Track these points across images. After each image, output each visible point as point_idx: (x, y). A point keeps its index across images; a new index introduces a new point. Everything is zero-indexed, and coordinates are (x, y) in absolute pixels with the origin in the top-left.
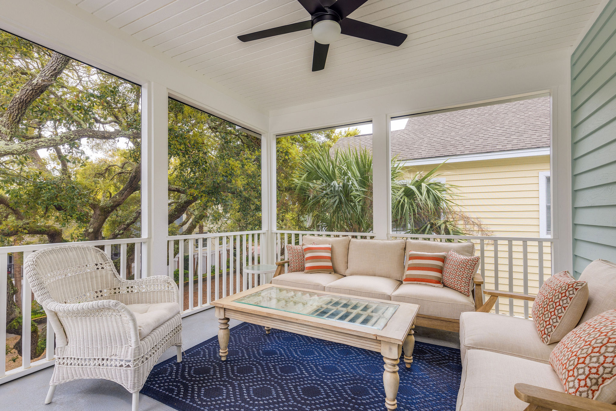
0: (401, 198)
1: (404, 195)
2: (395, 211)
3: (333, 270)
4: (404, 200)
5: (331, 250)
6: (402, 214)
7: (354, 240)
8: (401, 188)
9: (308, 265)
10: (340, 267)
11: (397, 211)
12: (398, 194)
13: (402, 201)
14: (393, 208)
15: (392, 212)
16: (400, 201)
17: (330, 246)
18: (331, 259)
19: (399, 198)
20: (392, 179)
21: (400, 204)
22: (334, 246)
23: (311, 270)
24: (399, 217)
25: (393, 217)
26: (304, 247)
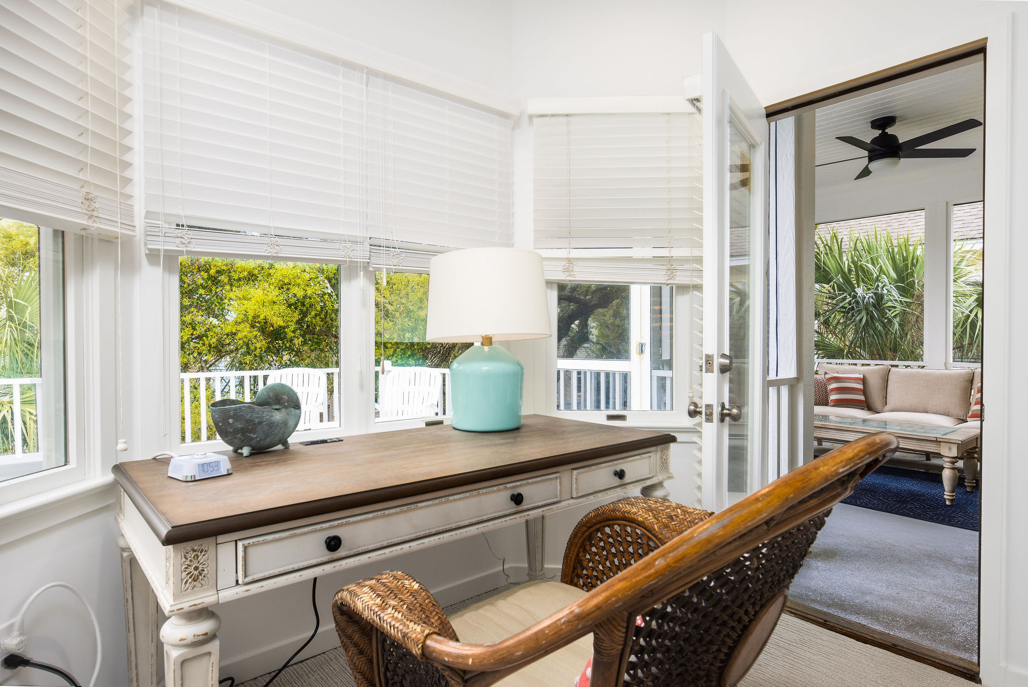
0: (971, 312)
1: (977, 305)
2: (959, 330)
3: (867, 406)
4: (976, 315)
5: (864, 381)
6: (971, 337)
7: (893, 369)
8: (971, 296)
9: (833, 397)
10: (877, 401)
11: (964, 332)
12: (964, 305)
13: (972, 316)
14: (956, 327)
15: (954, 334)
16: (968, 316)
17: (861, 376)
18: (864, 392)
19: (967, 312)
20: (954, 281)
21: (969, 321)
22: (867, 376)
23: (840, 403)
24: (966, 342)
25: (955, 342)
26: (828, 376)
